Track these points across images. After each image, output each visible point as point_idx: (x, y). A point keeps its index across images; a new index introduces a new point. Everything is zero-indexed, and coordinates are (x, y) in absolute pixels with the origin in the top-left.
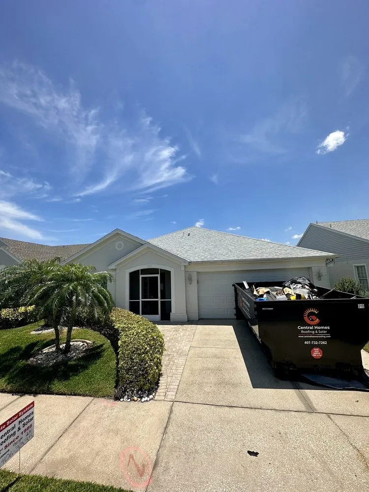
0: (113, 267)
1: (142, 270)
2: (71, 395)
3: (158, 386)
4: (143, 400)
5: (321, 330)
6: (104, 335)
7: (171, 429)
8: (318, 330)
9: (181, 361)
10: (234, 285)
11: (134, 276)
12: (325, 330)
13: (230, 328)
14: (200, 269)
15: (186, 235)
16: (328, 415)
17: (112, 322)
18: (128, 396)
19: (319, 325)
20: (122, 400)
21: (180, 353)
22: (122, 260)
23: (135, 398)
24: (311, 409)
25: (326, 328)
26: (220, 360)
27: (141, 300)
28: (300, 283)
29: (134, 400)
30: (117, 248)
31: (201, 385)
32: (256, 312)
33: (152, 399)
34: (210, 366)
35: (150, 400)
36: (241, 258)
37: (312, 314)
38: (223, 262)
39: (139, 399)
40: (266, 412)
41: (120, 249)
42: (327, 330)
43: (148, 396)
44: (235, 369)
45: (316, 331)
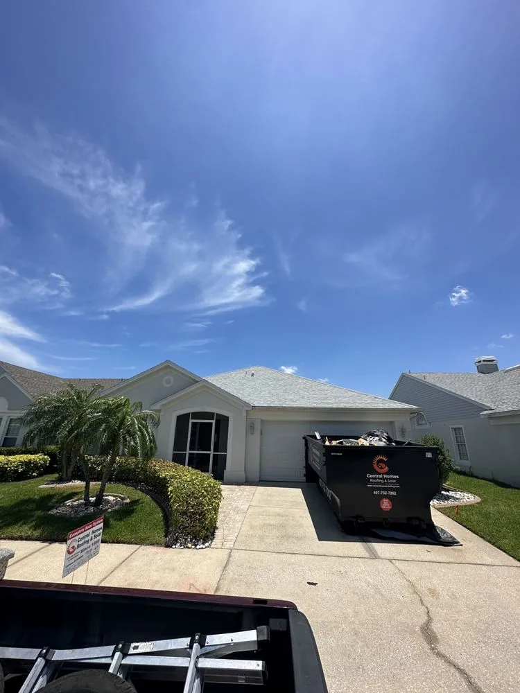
0: (157, 407)
1: (193, 413)
2: (113, 542)
3: (214, 538)
4: (198, 547)
5: (390, 479)
6: (141, 490)
7: (230, 568)
8: (387, 479)
9: (239, 518)
10: (304, 438)
11: (182, 420)
12: (394, 479)
13: (298, 492)
14: (265, 416)
15: (249, 376)
16: (390, 560)
17: (156, 471)
18: (181, 544)
19: (387, 473)
20: (174, 547)
21: (237, 510)
22: (170, 399)
23: (190, 545)
24: (374, 556)
25: (395, 477)
26: (284, 518)
27: (188, 452)
28: (377, 436)
29: (188, 547)
30: (165, 384)
31: (262, 538)
32: (325, 457)
33: (208, 547)
34: (272, 522)
35: (206, 547)
36: (314, 405)
37: (381, 461)
38: (292, 409)
39: (194, 547)
40: (329, 558)
41: (168, 386)
42: (397, 479)
43: (203, 544)
44: (301, 526)
45: (386, 481)
